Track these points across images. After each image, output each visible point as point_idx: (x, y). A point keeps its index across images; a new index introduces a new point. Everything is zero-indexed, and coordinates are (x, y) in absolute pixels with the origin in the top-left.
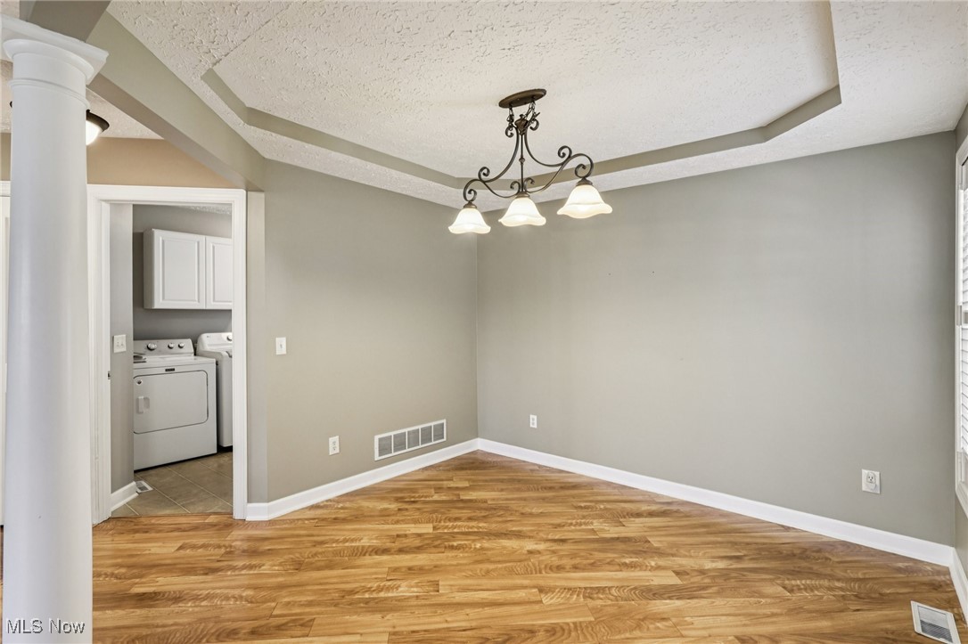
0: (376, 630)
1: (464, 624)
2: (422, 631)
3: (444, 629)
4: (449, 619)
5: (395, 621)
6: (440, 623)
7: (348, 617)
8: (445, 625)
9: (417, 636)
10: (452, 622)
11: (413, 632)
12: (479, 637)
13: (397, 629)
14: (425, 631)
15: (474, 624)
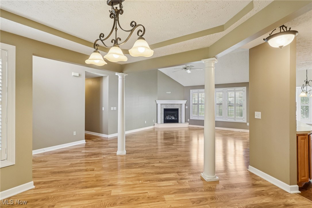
0: (171, 202)
1: (143, 205)
2: (156, 202)
3: (149, 203)
4: (148, 206)
5: (166, 205)
6: (151, 205)
7: (182, 205)
8: (149, 204)
9: (157, 200)
10: (147, 205)
11: (159, 201)
12: (138, 201)
13: (164, 202)
14: (155, 202)
15: (140, 205)
